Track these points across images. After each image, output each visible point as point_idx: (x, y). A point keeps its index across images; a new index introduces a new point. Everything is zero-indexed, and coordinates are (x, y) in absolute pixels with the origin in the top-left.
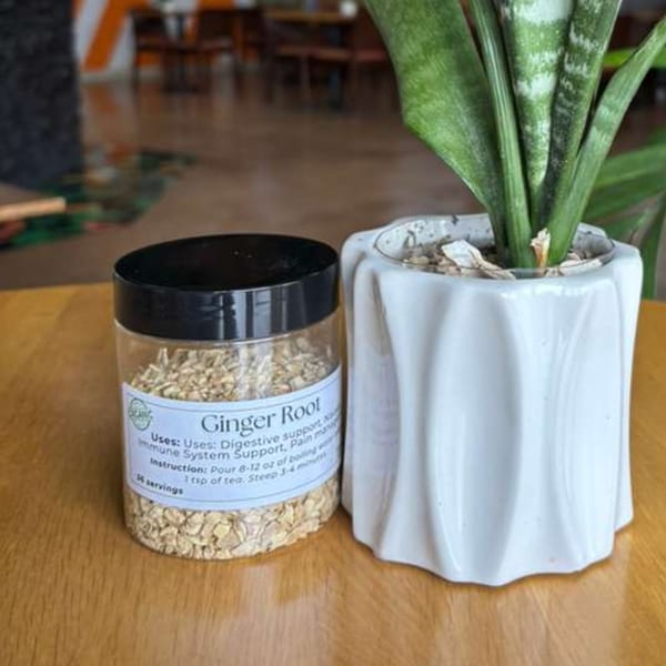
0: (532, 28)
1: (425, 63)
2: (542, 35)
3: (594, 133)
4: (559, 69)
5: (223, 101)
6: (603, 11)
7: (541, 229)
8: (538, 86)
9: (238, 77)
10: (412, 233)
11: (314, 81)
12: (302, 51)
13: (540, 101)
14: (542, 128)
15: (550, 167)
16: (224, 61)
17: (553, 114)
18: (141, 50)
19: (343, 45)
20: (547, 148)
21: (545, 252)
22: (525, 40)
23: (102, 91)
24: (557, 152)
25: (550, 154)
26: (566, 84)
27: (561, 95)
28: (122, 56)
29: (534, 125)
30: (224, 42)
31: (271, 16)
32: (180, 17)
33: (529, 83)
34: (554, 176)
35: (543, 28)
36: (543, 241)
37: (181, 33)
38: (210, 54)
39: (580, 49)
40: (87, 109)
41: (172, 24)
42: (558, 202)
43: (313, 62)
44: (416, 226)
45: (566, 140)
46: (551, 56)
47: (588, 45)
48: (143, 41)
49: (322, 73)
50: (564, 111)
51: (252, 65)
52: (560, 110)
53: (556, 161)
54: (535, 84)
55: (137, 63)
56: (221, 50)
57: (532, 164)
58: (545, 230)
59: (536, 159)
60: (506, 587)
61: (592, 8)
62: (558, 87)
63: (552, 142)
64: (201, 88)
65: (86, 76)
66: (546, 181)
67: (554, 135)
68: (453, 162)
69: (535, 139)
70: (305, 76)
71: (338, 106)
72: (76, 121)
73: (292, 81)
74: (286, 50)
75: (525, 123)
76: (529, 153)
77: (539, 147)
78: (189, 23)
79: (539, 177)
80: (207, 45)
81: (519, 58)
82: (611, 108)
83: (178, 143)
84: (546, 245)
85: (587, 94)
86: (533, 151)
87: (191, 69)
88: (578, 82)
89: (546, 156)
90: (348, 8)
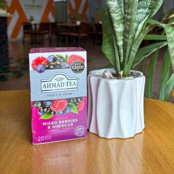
0: (118, 32)
2: (120, 34)
3: (132, 52)
4: (124, 40)
13: (121, 46)
14: (122, 51)
16: (47, 36)
18: (25, 33)
20: (123, 55)
22: (117, 35)
26: (125, 43)
27: (124, 45)
29: (120, 50)
30: (47, 31)
31: (58, 25)
32: (35, 25)
33: (119, 43)
35: (121, 32)
37: (36, 29)
41: (33, 27)
43: (69, 36)
46: (122, 38)
47: (127, 36)
48: (26, 31)
49: (71, 39)
51: (54, 37)
52: (124, 48)
53: (124, 57)
55: (24, 37)
57: (121, 58)
61: (127, 29)
64: (41, 43)
66: (123, 61)
67: (124, 52)
73: (64, 41)
78: (38, 26)
80: (42, 32)
82: (135, 48)
84: (122, 73)
87: (38, 38)
90: (78, 23)
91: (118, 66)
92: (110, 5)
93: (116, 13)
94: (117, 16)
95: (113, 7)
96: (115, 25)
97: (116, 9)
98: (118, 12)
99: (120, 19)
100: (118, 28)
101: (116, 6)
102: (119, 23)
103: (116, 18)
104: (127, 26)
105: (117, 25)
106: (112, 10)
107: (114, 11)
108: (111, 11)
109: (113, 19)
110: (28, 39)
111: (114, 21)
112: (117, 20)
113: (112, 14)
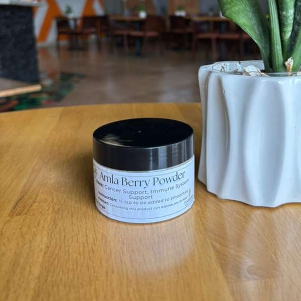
5: (93, 53)
7: (288, 58)
9: (99, 44)
10: (223, 67)
11: (129, 45)
12: (125, 33)
14: (290, 13)
15: (293, 30)
16: (93, 37)
17: (296, 6)
18: (60, 33)
19: (141, 29)
20: (292, 22)
21: (291, 67)
23: (45, 50)
24: (297, 23)
25: (293, 24)
28: (52, 36)
29: (287, 11)
30: (93, 30)
31: (112, 18)
32: (75, 20)
34: (295, 34)
36: (290, 62)
37: (76, 26)
38: (87, 35)
40: (40, 57)
41: (72, 23)
42: (297, 46)
43: (129, 37)
44: (225, 64)
48: (61, 30)
49: (133, 41)
51: (104, 39)
53: (297, 27)
55: (58, 39)
56: (92, 33)
57: (286, 29)
58: (291, 58)
59: (287, 27)
60: (277, 208)
63: (295, 19)
64: (84, 49)
65: (39, 45)
66: (291, 36)
67: (296, 15)
69: (287, 17)
70: (126, 43)
71: (139, 55)
72: (36, 62)
73: (120, 45)
74: (118, 32)
75: (282, 11)
76: (284, 24)
77: (289, 21)
78: (79, 22)
79: (288, 35)
80: (86, 31)
83: (76, 70)
84: (292, 64)
86: (286, 23)
87: (80, 41)
89: (292, 25)
90: (143, 15)
91: (278, 48)
110: (64, 42)
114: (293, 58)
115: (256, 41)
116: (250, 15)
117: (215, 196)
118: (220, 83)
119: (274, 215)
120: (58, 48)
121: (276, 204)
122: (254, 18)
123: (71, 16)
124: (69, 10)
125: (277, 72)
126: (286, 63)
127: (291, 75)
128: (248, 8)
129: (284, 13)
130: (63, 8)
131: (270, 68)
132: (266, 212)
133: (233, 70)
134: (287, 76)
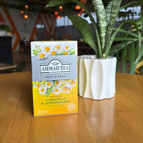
0: (103, 27)
1: (86, 34)
2: (104, 28)
3: (110, 41)
4: (106, 32)
6: (113, 24)
7: (104, 53)
8: (103, 35)
10: (84, 57)
14: (104, 40)
15: (105, 46)
17: (105, 38)
18: (21, 47)
20: (104, 43)
22: (102, 29)
24: (106, 43)
25: (105, 44)
26: (107, 34)
27: (106, 36)
29: (103, 40)
32: (27, 42)
34: (105, 47)
35: (104, 27)
36: (104, 55)
39: (109, 30)
42: (106, 50)
45: (107, 42)
46: (105, 31)
47: (110, 29)
50: (107, 38)
52: (106, 38)
53: (106, 44)
54: (103, 34)
57: (102, 45)
61: (111, 24)
62: (106, 35)
63: (105, 42)
66: (104, 47)
68: (91, 46)
69: (103, 42)
75: (101, 40)
79: (103, 47)
81: (101, 31)
82: (113, 38)
84: (105, 55)
85: (110, 35)
88: (109, 34)
89: (104, 44)
91: (100, 51)
92: (98, 8)
93: (102, 14)
94: (103, 16)
95: (100, 9)
96: (101, 22)
97: (102, 11)
98: (103, 13)
99: (104, 18)
100: (102, 24)
101: (103, 9)
102: (104, 21)
103: (102, 17)
104: (112, 22)
105: (102, 22)
106: (100, 11)
107: (101, 12)
108: (99, 13)
109: (100, 18)
111: (100, 19)
112: (102, 19)
113: (99, 14)
114: (105, 54)
115: (94, 49)
116: (92, 41)
117: (82, 97)
118: (83, 61)
119: (100, 102)
120: (20, 52)
121: (101, 99)
122: (93, 42)
123: (25, 40)
124: (25, 38)
125: (100, 58)
126: (103, 55)
127: (105, 59)
128: (91, 39)
129: (102, 40)
130: (22, 38)
131: (98, 57)
132: (98, 101)
133: (87, 57)
134: (103, 59)
